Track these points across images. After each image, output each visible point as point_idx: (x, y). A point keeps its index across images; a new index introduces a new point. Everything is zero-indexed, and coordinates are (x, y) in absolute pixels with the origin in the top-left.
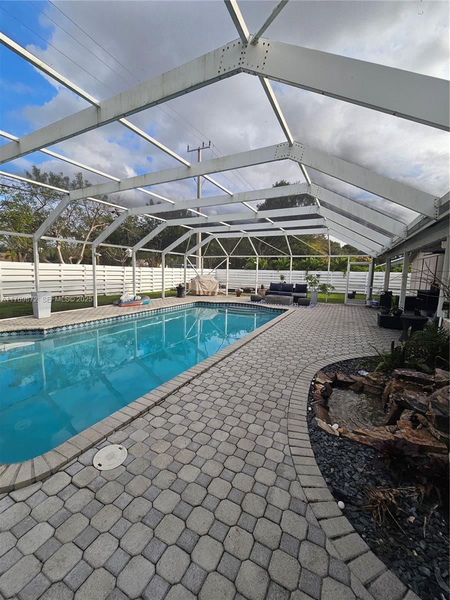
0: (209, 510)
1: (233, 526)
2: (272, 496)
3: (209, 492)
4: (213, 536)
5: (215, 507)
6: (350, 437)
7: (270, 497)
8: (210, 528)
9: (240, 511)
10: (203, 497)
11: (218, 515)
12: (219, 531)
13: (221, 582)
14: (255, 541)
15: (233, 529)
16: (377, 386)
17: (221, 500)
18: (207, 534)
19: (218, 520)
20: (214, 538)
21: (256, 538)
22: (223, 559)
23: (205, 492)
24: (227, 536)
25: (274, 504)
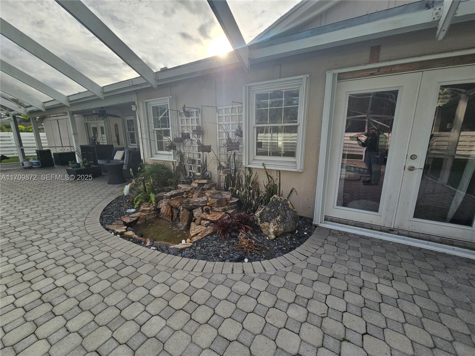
0: (254, 339)
1: (266, 321)
2: (241, 291)
3: (235, 339)
4: (275, 335)
5: (250, 333)
6: (196, 240)
7: (241, 293)
8: (269, 338)
9: (253, 314)
10: (240, 345)
11: (258, 331)
12: (271, 331)
13: (305, 331)
14: (274, 307)
15: (268, 320)
16: (152, 213)
17: (243, 328)
18: (275, 341)
19: (262, 331)
20: (277, 335)
21: (272, 306)
22: (290, 329)
23: (236, 344)
24: (274, 325)
25: (247, 291)
